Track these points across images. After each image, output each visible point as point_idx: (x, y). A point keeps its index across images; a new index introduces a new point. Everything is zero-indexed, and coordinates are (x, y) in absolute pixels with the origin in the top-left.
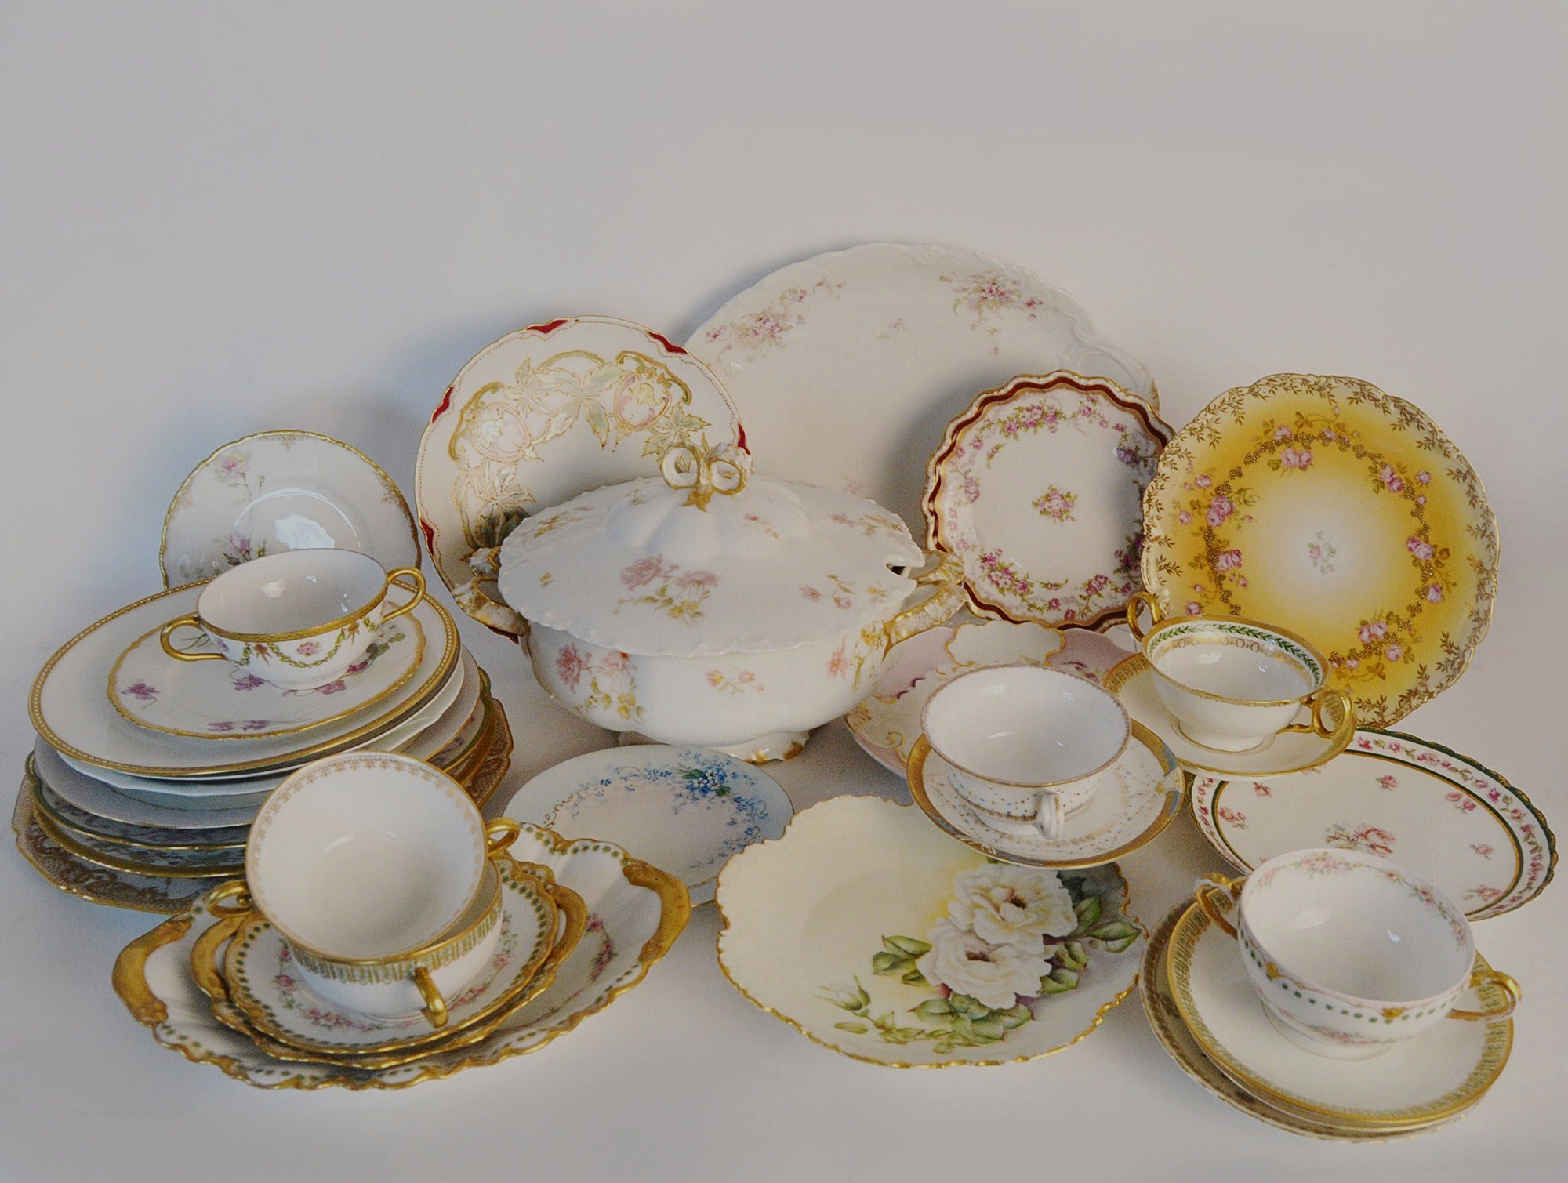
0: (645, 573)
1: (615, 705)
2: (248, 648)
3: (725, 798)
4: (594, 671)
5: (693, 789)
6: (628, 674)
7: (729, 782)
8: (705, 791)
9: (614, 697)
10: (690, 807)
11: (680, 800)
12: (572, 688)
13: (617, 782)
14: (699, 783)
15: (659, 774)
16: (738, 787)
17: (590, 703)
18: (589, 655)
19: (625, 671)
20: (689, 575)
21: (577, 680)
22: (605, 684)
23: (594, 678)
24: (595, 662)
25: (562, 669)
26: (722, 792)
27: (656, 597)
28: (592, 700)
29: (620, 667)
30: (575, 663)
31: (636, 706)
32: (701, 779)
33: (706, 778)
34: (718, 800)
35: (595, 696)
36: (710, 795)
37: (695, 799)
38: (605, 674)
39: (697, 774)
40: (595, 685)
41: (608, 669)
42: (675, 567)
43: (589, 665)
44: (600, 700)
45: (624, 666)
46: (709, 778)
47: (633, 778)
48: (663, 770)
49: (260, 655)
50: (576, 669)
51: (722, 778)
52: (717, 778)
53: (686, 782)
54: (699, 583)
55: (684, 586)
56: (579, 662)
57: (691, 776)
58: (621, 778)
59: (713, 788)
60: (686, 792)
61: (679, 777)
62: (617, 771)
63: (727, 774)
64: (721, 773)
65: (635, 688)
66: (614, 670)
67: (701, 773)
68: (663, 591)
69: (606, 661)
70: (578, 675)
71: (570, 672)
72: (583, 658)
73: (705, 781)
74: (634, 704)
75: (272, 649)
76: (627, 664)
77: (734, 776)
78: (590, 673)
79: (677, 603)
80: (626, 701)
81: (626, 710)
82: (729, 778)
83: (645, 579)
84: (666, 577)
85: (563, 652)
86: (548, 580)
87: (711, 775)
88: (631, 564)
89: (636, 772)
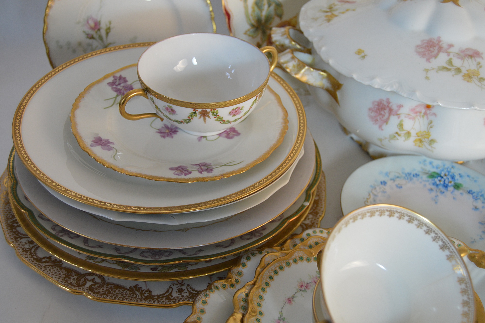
0: (432, 49)
1: (412, 139)
2: (195, 113)
3: (460, 191)
4: (402, 117)
5: (437, 185)
6: (428, 119)
7: (458, 180)
8: (446, 186)
9: (413, 133)
10: (441, 198)
11: (433, 194)
12: (380, 127)
13: (389, 183)
14: (440, 181)
15: (412, 176)
16: (466, 183)
17: (395, 137)
18: (400, 106)
19: (425, 117)
20: (463, 51)
21: (386, 122)
22: (408, 125)
23: (402, 121)
24: (404, 111)
25: (373, 114)
26: (457, 187)
27: (449, 67)
28: (396, 135)
29: (422, 114)
30: (387, 111)
31: (430, 139)
32: (439, 178)
33: (442, 177)
34: (457, 193)
35: (399, 132)
36: (451, 189)
37: (442, 193)
38: (410, 118)
39: (435, 175)
40: (401, 126)
41: (413, 115)
42: (451, 46)
43: (399, 113)
44: (402, 135)
45: (425, 114)
46: (445, 177)
47: (397, 179)
48: (414, 173)
49: (202, 117)
50: (387, 115)
51: (453, 177)
52: (449, 177)
53: (430, 180)
54: (471, 56)
55: (462, 59)
56: (391, 110)
57: (432, 176)
58: (391, 179)
59: (450, 184)
60: (434, 187)
61: (425, 177)
62: (387, 174)
63: (455, 174)
64: (450, 174)
65: (431, 127)
66: (417, 116)
67: (438, 174)
68: (450, 62)
69: (413, 110)
70: (388, 119)
71: (381, 116)
72: (395, 108)
73: (443, 180)
74: (428, 138)
75: (213, 113)
76: (428, 112)
77: (461, 176)
78: (399, 118)
79: (464, 71)
80: (422, 136)
81: (421, 141)
82: (457, 177)
83: (433, 54)
84: (448, 54)
85: (376, 103)
86: (363, 54)
87: (445, 175)
88: (419, 43)
89: (397, 175)
